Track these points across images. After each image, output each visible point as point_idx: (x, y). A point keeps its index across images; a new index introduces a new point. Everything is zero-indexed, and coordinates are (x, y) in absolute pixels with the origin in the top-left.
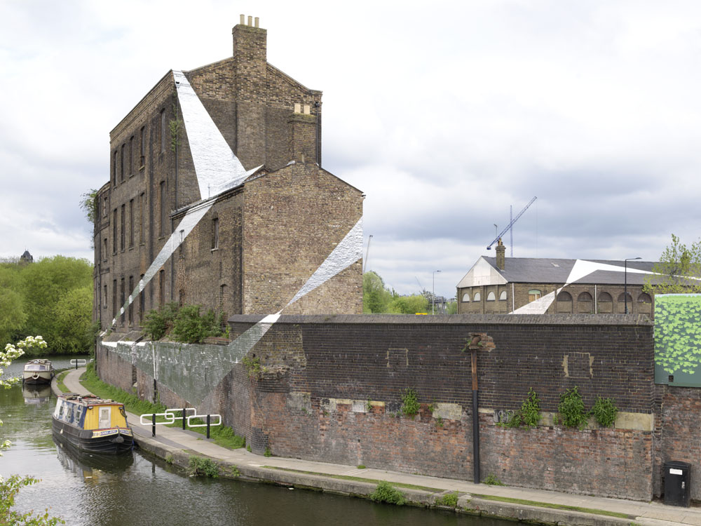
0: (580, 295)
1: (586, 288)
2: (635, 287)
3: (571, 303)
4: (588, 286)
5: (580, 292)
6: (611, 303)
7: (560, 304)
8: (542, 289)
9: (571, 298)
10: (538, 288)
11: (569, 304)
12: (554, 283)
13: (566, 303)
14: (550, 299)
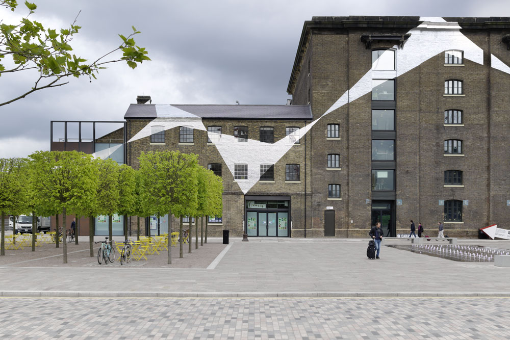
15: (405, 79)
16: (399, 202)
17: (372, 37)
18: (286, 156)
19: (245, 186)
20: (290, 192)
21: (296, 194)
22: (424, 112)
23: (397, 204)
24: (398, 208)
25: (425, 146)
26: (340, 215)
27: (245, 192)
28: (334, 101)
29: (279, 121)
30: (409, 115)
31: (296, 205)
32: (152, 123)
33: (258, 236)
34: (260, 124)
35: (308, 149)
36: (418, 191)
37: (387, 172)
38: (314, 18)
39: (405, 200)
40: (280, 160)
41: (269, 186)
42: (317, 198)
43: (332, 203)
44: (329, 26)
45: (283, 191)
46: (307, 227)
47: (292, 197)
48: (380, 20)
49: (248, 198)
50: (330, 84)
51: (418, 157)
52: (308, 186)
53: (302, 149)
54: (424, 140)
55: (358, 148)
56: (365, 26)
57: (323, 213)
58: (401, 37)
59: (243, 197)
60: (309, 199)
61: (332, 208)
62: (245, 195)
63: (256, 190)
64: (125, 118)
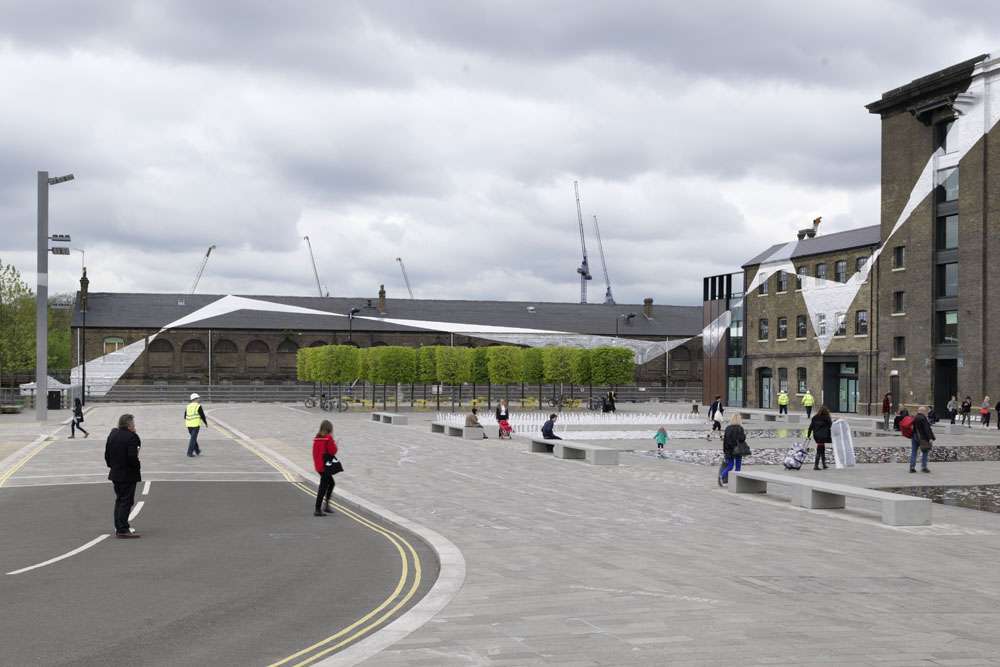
0: (187, 343)
1: (195, 335)
2: (273, 333)
3: (171, 354)
4: (198, 332)
5: (187, 339)
6: (235, 355)
7: (155, 357)
8: (125, 336)
9: (171, 349)
10: (119, 335)
11: (169, 355)
12: (142, 328)
13: (162, 354)
14: (138, 348)
15: (968, 162)
16: (960, 363)
17: (918, 109)
18: (856, 300)
19: (824, 343)
20: (859, 350)
21: (863, 353)
22: (993, 211)
23: (958, 366)
24: (959, 372)
25: (994, 268)
26: (904, 383)
27: (823, 351)
28: (899, 213)
29: (850, 252)
30: (972, 220)
31: (863, 369)
32: (760, 271)
33: (848, 412)
34: (835, 259)
35: (875, 287)
36: (981, 344)
37: (956, 315)
38: (884, 95)
39: (967, 358)
40: (851, 307)
41: (842, 343)
42: (883, 359)
43: (897, 365)
44: (888, 105)
45: (853, 349)
46: (874, 399)
47: (860, 357)
48: (942, 75)
49: (828, 360)
50: (896, 188)
51: (981, 288)
52: (874, 342)
53: (869, 288)
54: (993, 258)
55: (918, 281)
56: (917, 93)
57: (889, 379)
58: (946, 100)
59: (821, 359)
60: (874, 358)
61: (895, 372)
62: (825, 356)
63: (832, 350)
64: (743, 267)
